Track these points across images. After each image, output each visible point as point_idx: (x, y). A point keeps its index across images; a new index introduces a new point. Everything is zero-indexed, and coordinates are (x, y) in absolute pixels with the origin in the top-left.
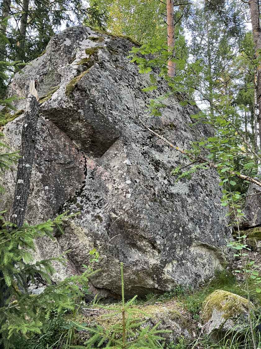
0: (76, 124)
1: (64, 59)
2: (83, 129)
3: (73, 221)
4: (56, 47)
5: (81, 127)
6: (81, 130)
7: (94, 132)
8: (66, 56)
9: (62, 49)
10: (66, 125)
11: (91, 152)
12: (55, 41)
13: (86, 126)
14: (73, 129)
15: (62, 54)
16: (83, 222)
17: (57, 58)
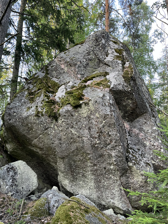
0: (128, 101)
1: (102, 52)
2: (131, 105)
3: (135, 166)
4: (97, 43)
5: (130, 104)
6: (129, 105)
7: (136, 107)
8: (103, 51)
9: (101, 45)
10: (121, 101)
11: (127, 119)
12: (96, 38)
13: (133, 103)
14: (124, 104)
15: (100, 48)
16: (141, 167)
17: (98, 51)
